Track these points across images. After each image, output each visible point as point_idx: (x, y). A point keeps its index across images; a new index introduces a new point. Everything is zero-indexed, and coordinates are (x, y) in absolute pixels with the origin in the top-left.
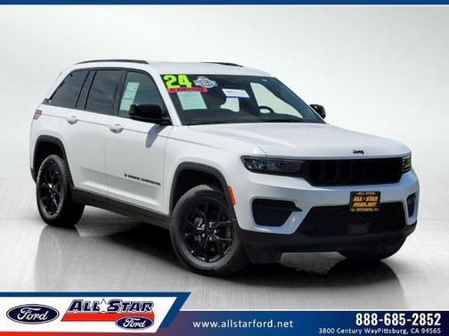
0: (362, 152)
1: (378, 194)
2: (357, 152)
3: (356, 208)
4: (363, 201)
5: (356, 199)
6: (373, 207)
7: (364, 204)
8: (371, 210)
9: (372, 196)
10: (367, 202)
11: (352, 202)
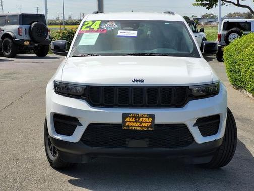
0: (142, 81)
1: (152, 116)
2: (136, 81)
3: (128, 126)
4: (136, 121)
5: (128, 119)
6: (147, 127)
7: (138, 124)
8: (145, 129)
9: (146, 117)
10: (141, 123)
11: (124, 121)
